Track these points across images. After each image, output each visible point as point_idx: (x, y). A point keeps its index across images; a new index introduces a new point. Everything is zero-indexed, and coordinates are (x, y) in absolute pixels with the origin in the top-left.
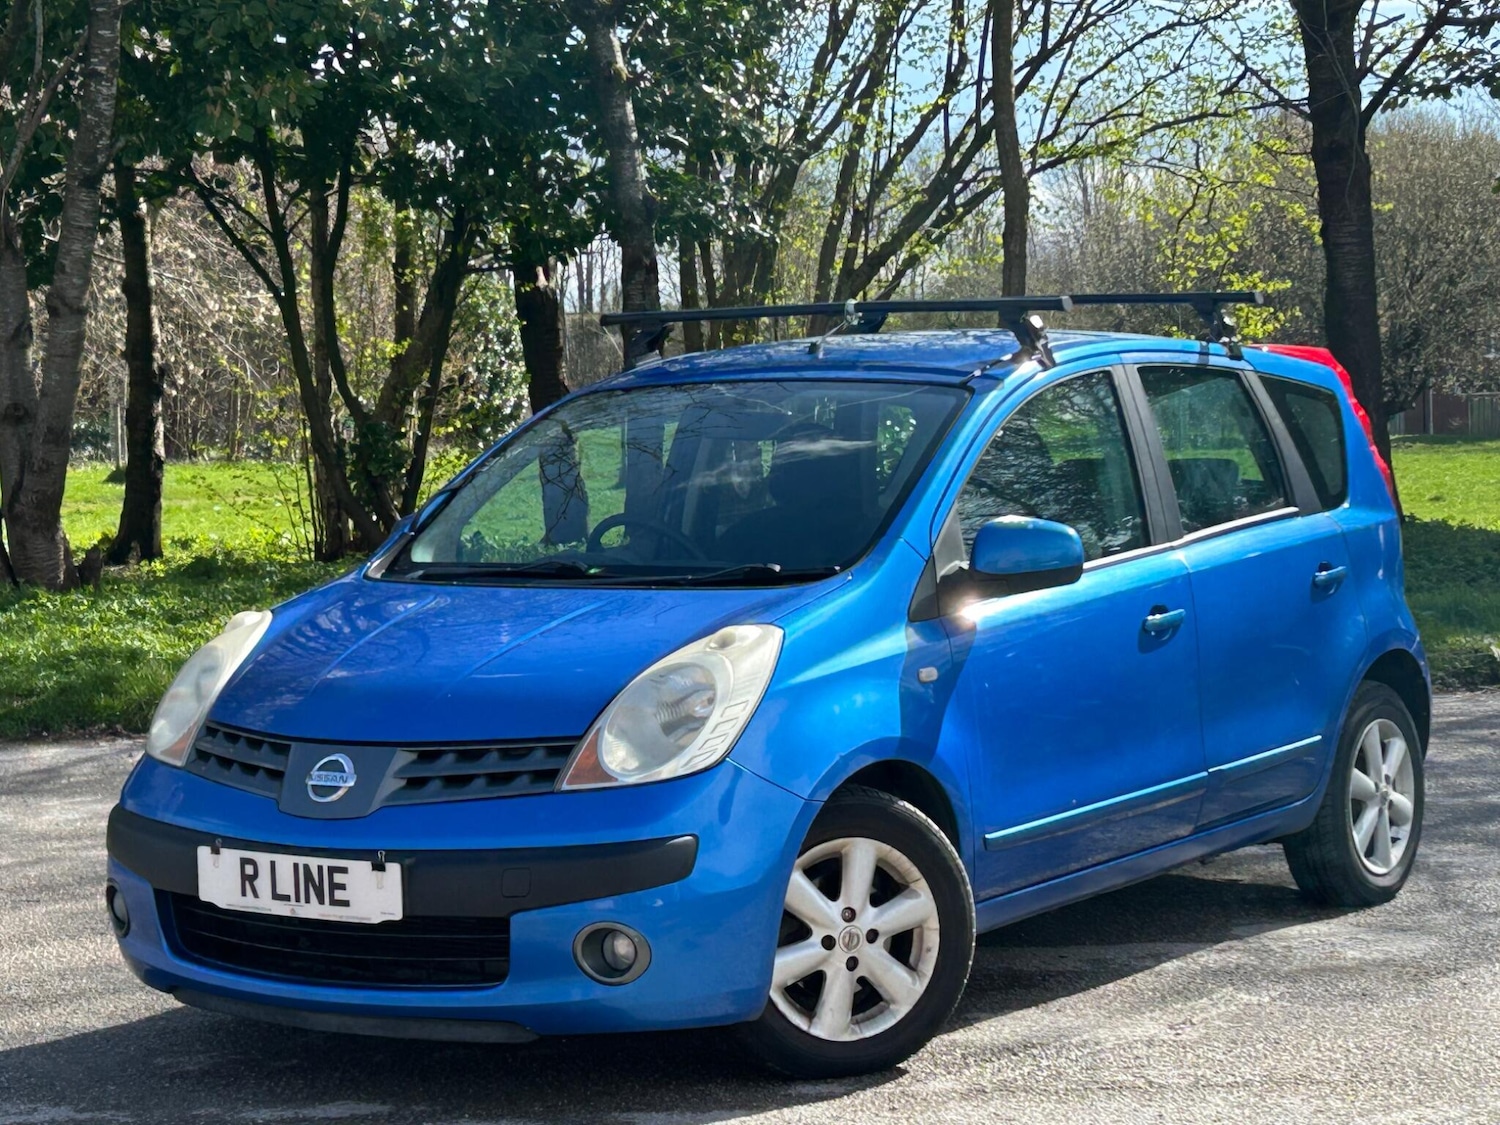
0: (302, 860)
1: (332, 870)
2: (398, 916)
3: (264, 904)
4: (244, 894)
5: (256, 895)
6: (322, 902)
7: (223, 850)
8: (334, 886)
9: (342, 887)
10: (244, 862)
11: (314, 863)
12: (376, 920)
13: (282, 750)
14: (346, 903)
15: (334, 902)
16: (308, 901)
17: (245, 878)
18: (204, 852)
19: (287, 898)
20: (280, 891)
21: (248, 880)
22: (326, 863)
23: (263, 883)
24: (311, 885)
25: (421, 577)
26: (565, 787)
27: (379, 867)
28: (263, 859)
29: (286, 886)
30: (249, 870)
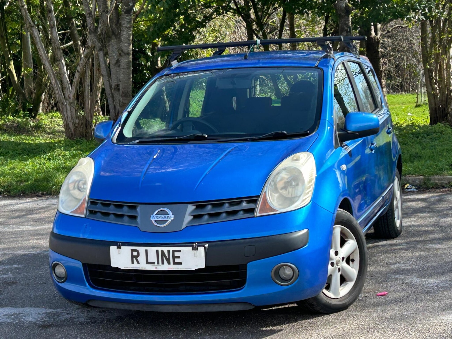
1: (174, 251)
2: (203, 266)
3: (143, 266)
4: (133, 262)
7: (122, 247)
9: (179, 257)
10: (132, 251)
12: (194, 268)
13: (133, 207)
15: (174, 263)
16: (163, 263)
17: (133, 256)
18: (113, 249)
20: (149, 261)
21: (134, 258)
22: (171, 249)
23: (142, 258)
25: (138, 143)
26: (258, 215)
27: (195, 249)
30: (135, 254)
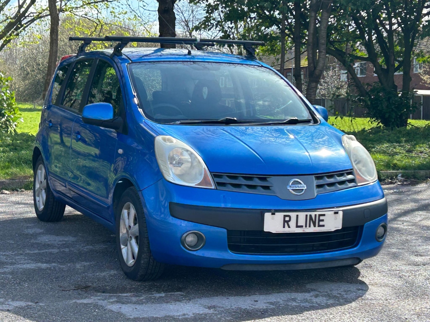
0: (309, 214)
5: (289, 227)
6: (315, 226)
8: (320, 220)
9: (323, 220)
11: (313, 214)
14: (323, 226)
15: (319, 226)
16: (310, 226)
17: (285, 221)
19: (302, 226)
21: (286, 222)
24: (312, 221)
28: (293, 215)
29: (302, 222)
30: (287, 219)
